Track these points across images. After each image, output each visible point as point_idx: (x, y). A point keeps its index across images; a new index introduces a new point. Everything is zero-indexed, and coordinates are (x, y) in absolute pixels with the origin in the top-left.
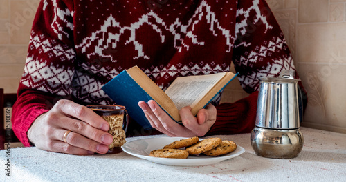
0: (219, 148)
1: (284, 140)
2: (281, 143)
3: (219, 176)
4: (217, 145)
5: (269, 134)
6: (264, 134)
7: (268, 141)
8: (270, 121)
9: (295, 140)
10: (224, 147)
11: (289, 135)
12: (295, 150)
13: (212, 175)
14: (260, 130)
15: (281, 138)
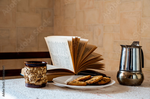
0: (102, 81)
1: (134, 77)
2: (132, 78)
3: (101, 94)
4: (101, 79)
5: (126, 74)
6: (124, 73)
7: (126, 77)
8: (127, 67)
9: (139, 77)
10: (105, 80)
11: (137, 74)
12: (139, 82)
13: (97, 94)
14: (122, 71)
15: (132, 76)
